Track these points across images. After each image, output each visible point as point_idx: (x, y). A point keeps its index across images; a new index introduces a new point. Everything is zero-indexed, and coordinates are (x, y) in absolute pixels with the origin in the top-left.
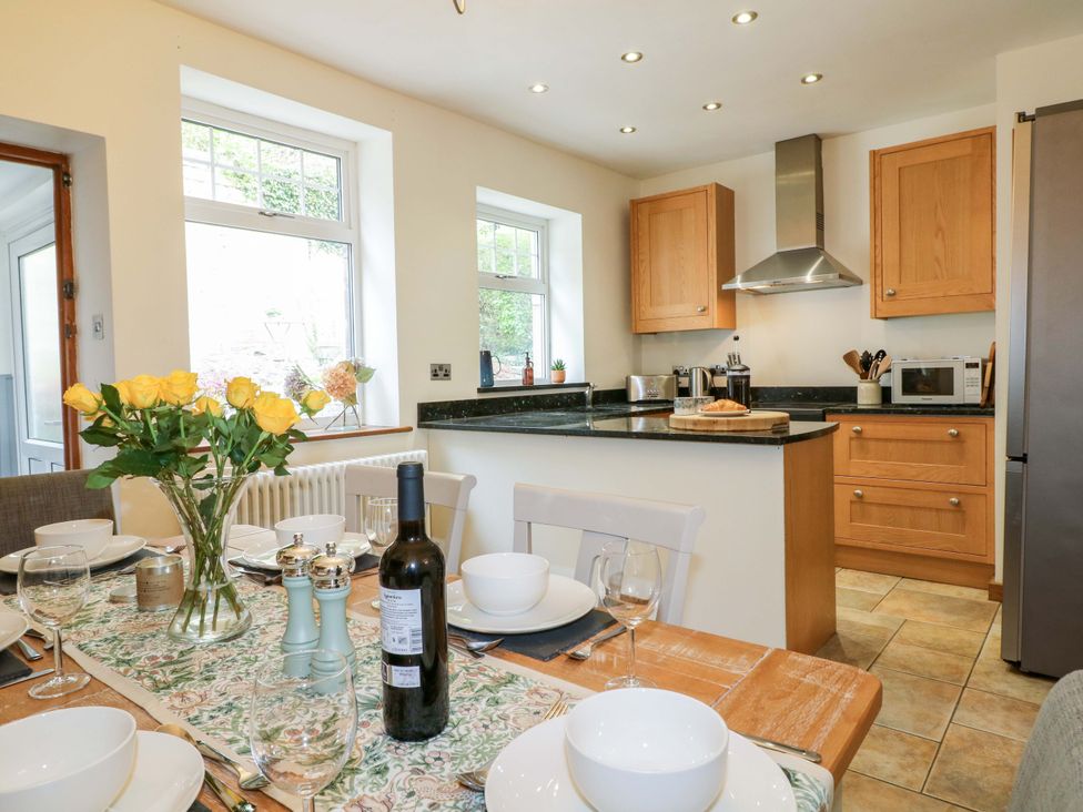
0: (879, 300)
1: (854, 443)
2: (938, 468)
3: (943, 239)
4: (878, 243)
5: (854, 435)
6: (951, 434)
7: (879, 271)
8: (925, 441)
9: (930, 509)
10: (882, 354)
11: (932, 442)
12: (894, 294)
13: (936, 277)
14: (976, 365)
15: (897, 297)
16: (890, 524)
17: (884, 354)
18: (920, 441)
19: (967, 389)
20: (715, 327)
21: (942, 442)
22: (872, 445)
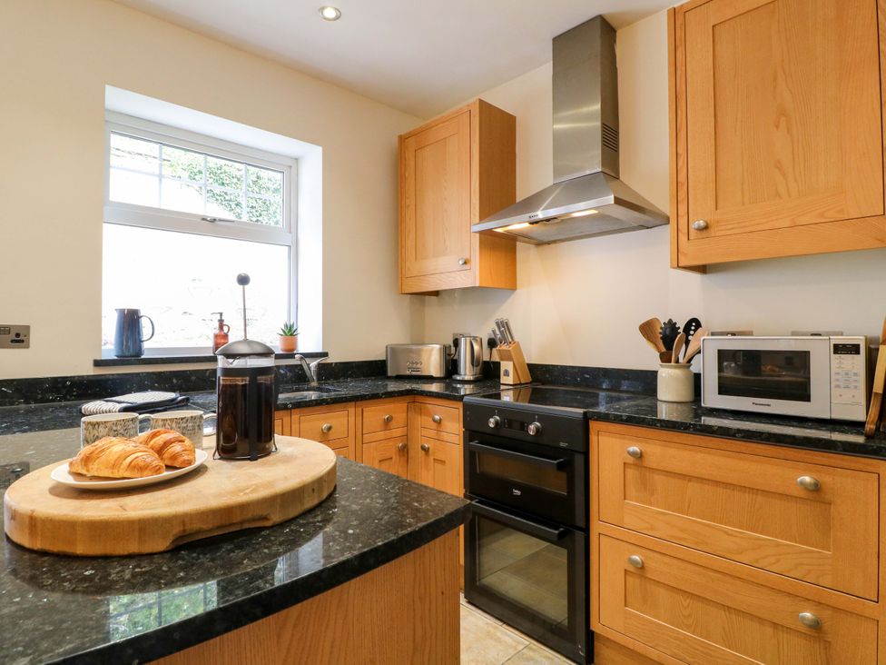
0: (683, 238)
1: (630, 472)
2: (778, 545)
3: (789, 130)
4: (681, 150)
5: (630, 460)
6: (802, 483)
7: (682, 195)
8: (754, 490)
9: (761, 620)
10: (694, 324)
11: (766, 493)
12: (706, 228)
13: (778, 195)
14: (854, 349)
15: (712, 232)
16: (688, 627)
17: (698, 325)
18: (743, 488)
19: (835, 392)
20: (477, 285)
21: (786, 497)
22: (659, 480)
